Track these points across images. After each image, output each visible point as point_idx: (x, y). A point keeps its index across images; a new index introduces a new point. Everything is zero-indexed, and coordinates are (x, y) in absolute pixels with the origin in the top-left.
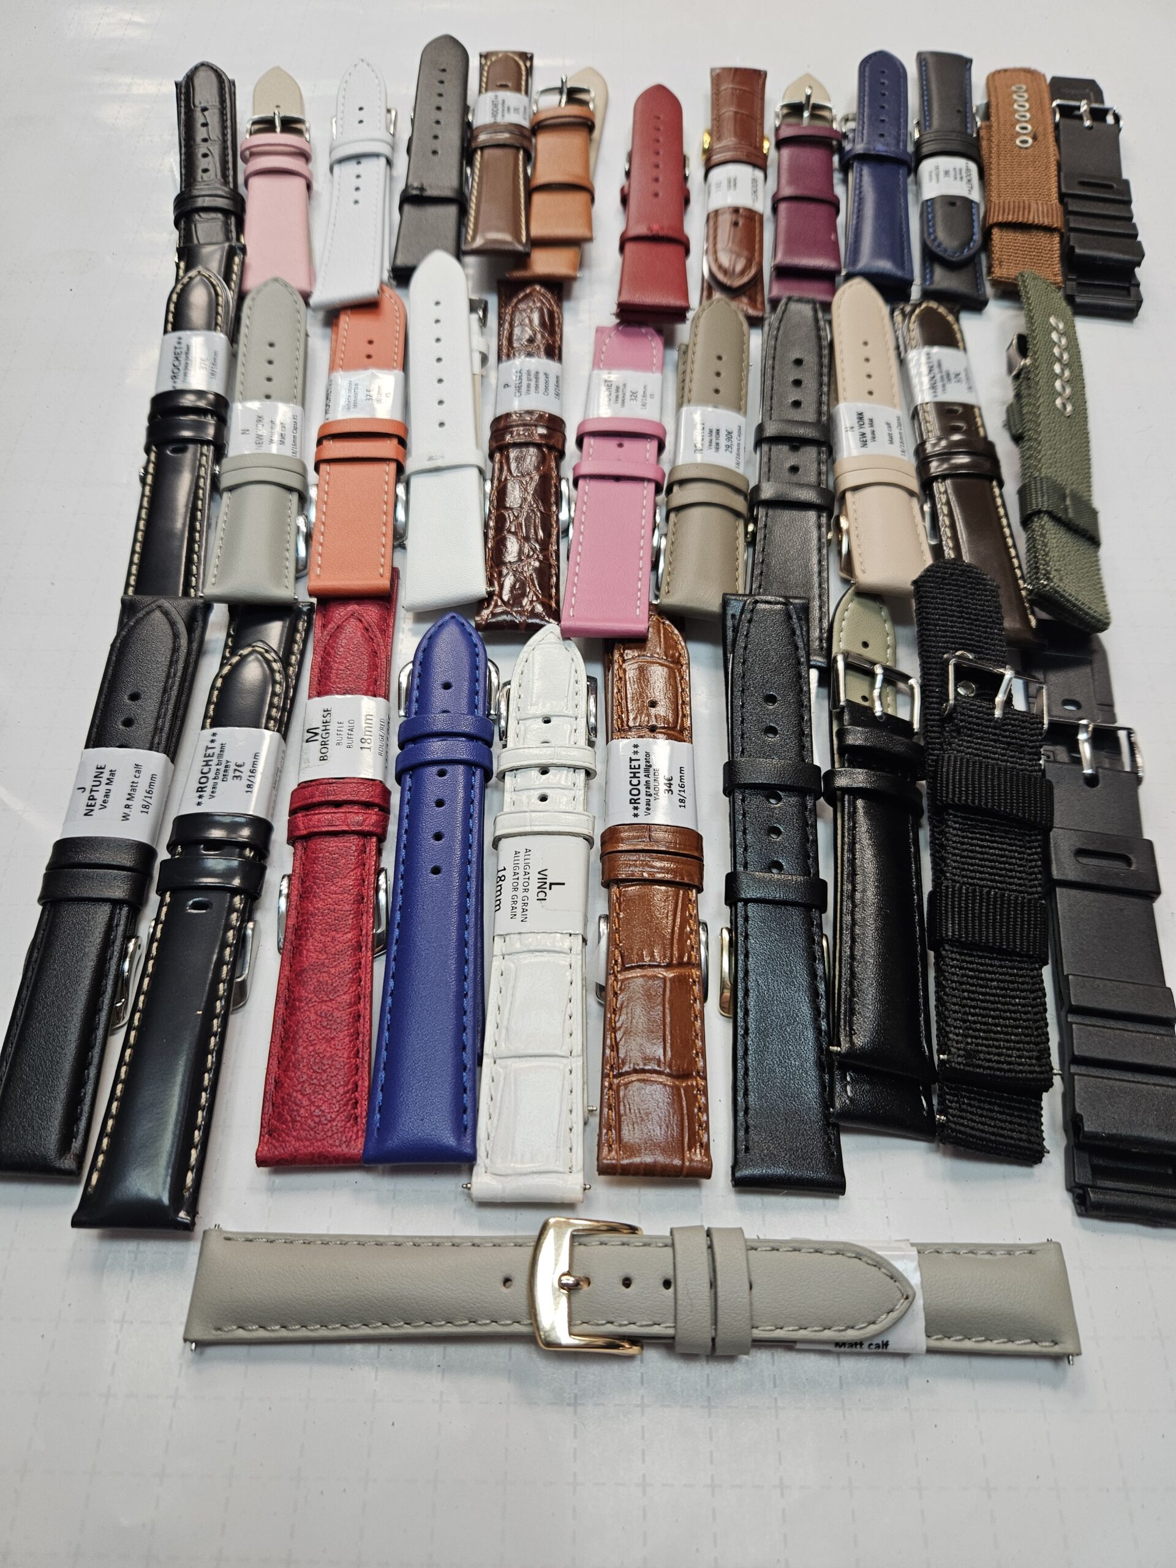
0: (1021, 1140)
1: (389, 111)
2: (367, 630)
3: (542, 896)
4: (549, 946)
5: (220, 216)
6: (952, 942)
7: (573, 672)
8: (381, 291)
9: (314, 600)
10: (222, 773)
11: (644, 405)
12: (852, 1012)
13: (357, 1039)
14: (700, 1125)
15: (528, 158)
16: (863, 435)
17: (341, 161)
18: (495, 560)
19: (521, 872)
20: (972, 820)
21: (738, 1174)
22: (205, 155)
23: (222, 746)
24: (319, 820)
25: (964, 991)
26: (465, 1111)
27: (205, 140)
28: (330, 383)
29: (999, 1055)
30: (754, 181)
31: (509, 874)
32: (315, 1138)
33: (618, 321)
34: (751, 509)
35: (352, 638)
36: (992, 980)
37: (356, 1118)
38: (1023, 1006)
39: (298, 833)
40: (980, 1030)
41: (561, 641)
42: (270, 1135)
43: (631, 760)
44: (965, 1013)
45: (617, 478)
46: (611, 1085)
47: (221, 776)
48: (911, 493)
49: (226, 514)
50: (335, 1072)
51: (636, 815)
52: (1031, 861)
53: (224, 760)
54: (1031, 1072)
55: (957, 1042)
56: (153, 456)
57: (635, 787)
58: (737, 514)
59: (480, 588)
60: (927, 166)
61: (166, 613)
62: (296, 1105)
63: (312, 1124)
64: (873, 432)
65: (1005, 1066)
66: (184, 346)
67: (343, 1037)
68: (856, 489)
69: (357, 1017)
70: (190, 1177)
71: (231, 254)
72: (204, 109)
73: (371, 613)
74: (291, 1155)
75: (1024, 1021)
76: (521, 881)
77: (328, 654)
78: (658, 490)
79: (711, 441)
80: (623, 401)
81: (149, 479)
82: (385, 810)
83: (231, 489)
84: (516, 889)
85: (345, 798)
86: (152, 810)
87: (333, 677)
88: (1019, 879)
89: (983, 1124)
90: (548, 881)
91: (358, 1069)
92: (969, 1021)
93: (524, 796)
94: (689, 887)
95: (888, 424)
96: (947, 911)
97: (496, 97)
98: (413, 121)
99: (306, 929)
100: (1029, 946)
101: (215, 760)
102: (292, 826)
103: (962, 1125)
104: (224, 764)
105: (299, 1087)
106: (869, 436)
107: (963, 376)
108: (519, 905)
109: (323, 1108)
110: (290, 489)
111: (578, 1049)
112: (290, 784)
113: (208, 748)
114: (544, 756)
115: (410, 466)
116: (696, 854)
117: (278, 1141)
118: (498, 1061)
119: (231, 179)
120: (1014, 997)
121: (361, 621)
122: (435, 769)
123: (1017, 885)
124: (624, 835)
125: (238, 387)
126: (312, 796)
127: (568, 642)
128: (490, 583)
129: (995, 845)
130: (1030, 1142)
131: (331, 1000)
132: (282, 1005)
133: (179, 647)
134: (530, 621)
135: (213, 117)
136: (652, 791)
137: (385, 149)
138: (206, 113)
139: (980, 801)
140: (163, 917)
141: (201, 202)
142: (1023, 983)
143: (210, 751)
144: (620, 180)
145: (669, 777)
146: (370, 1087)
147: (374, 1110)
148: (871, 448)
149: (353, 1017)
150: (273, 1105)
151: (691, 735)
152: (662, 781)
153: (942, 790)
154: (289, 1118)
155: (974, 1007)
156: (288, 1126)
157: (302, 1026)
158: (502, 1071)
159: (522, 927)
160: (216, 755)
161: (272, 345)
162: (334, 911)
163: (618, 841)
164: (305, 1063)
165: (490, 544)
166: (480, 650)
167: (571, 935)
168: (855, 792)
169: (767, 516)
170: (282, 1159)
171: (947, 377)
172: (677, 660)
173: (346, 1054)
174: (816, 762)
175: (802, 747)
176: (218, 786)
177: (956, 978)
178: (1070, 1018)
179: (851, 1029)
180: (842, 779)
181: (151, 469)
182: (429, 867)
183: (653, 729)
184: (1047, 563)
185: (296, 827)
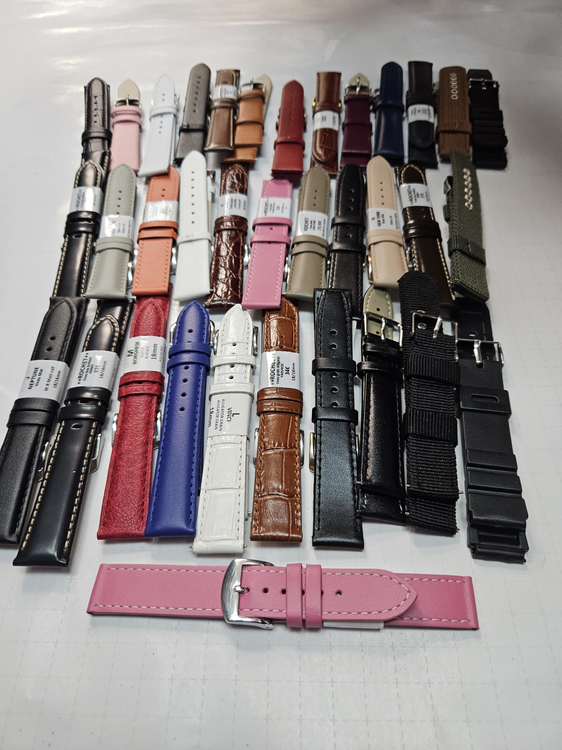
0: (445, 524)
1: (175, 95)
2: (156, 308)
3: (229, 419)
4: (232, 441)
5: (101, 140)
6: (413, 435)
7: (247, 324)
8: (169, 168)
9: (135, 297)
10: (90, 370)
11: (282, 212)
12: (366, 467)
13: (144, 483)
14: (298, 518)
15: (235, 111)
16: (379, 221)
17: (155, 116)
18: (214, 279)
19: (220, 409)
20: (422, 382)
21: (314, 540)
22: (95, 116)
23: (91, 358)
24: (132, 389)
25: (418, 457)
26: (191, 513)
27: (96, 109)
28: (146, 207)
29: (433, 484)
30: (334, 118)
31: (215, 410)
32: (124, 526)
33: (272, 178)
34: (329, 254)
35: (149, 312)
36: (431, 452)
37: (143, 518)
38: (445, 463)
39: (122, 395)
40: (425, 474)
41: (242, 311)
42: (104, 525)
44: (418, 466)
45: (269, 242)
46: (257, 501)
47: (89, 371)
48: (400, 245)
49: (97, 262)
50: (134, 497)
51: (273, 384)
52: (449, 400)
53: (91, 364)
54: (448, 492)
55: (414, 478)
56: (67, 239)
57: (272, 372)
58: (322, 256)
59: (206, 289)
60: (411, 109)
61: (68, 303)
62: (116, 512)
64: (384, 220)
65: (436, 489)
66: (82, 193)
67: (137, 481)
68: (375, 244)
69: (145, 473)
70: (67, 543)
71: (104, 155)
72: (95, 97)
73: (158, 302)
74: (113, 534)
75: (446, 469)
76: (220, 413)
77: (139, 319)
78: (288, 248)
79: (311, 226)
80: (273, 210)
81: (65, 249)
82: (162, 384)
83: (100, 252)
84: (218, 417)
85: (143, 379)
86: (58, 386)
87: (141, 329)
88: (444, 407)
89: (426, 516)
90: (232, 413)
91: (144, 496)
92: (419, 469)
93: (223, 377)
94: (295, 414)
95: (391, 217)
96: (410, 421)
97: (223, 88)
98: (186, 99)
99: (124, 435)
100: (447, 436)
101: (87, 364)
102: (120, 392)
103: (417, 516)
104: (91, 366)
105: (117, 504)
106: (382, 222)
107: (425, 195)
108: (219, 424)
109: (128, 513)
110: (126, 251)
111: (243, 485)
112: (121, 374)
113: (84, 359)
114: (232, 359)
115: (179, 240)
116: (299, 400)
117: (107, 527)
118: (207, 492)
119: (106, 125)
120: (441, 459)
121: (154, 305)
122: (184, 366)
123: (443, 410)
124: (268, 392)
125: (105, 209)
126: (129, 379)
127: (245, 312)
128: (212, 287)
129: (433, 393)
130: (449, 525)
131: (133, 466)
132: (112, 469)
133: (73, 317)
134: (229, 303)
135: (99, 100)
136: (280, 373)
137: (174, 111)
138: (97, 98)
139: (425, 373)
140: (61, 432)
141: (93, 135)
142: (445, 453)
143: (85, 361)
145: (287, 367)
146: (149, 503)
147: (151, 513)
148: (383, 226)
149: (143, 473)
150: (106, 512)
151: (299, 350)
152: (284, 369)
153: (409, 369)
154: (112, 518)
155: (422, 464)
156: (112, 521)
157: (120, 478)
158: (208, 496)
159: (220, 433)
160: (87, 363)
161: (120, 192)
162: (136, 427)
163: (264, 395)
164: (120, 494)
165: (213, 271)
166: (206, 315)
167: (241, 436)
168: (370, 372)
169: (335, 256)
170: (108, 535)
171: (418, 195)
172: (293, 318)
173: (139, 489)
174: (354, 359)
175: (347, 353)
176: (88, 375)
177: (414, 451)
178: (468, 469)
179: (366, 473)
180: (365, 366)
181: (66, 245)
182: (179, 408)
183: (281, 348)
184: (458, 272)
185: (122, 392)
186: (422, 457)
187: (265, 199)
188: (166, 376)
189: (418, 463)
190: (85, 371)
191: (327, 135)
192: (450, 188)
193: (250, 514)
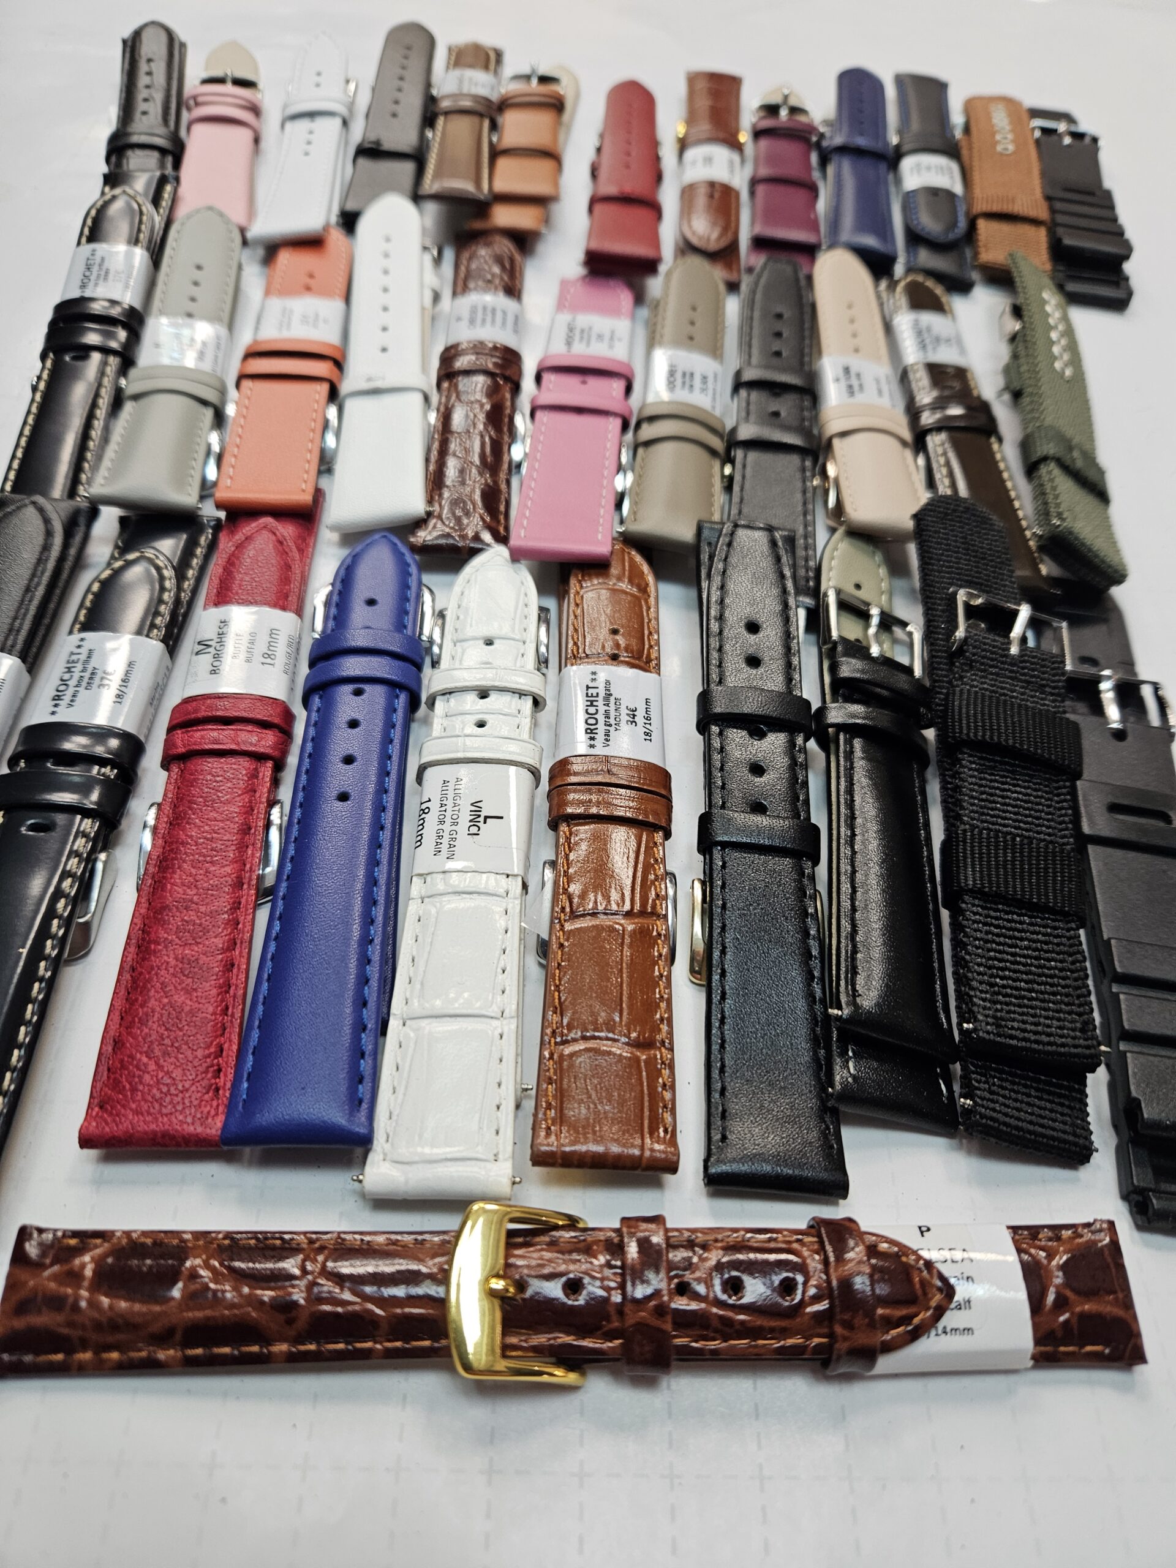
0: (1064, 1132)
1: (348, 81)
2: (281, 543)
3: (474, 830)
4: (482, 887)
5: (156, 155)
6: (972, 892)
7: (522, 596)
8: (326, 230)
9: (222, 515)
10: (86, 680)
11: (611, 347)
12: (853, 971)
13: (227, 992)
14: (665, 1107)
15: (494, 126)
16: (850, 387)
17: (294, 117)
18: (435, 482)
20: (989, 760)
21: (712, 1170)
22: (146, 100)
23: (90, 652)
24: (202, 737)
25: (989, 950)
26: (361, 1081)
27: (148, 87)
28: (263, 307)
29: (1036, 1024)
30: (731, 163)
31: (434, 806)
32: (160, 1112)
33: (585, 272)
34: (728, 450)
35: (262, 549)
36: (1022, 939)
37: (217, 1090)
38: (1061, 970)
39: (175, 751)
40: (1010, 996)
41: (510, 564)
42: (101, 1107)
43: (588, 687)
44: (992, 976)
45: (579, 410)
46: (552, 1055)
47: (84, 684)
48: (904, 443)
49: (127, 421)
50: (194, 1031)
51: (592, 746)
52: (1060, 809)
53: (90, 667)
54: (1075, 1046)
55: (985, 1008)
56: (49, 363)
57: (591, 716)
58: (713, 452)
59: (417, 507)
60: (907, 164)
61: (41, 510)
62: (138, 1069)
63: (158, 1095)
64: (861, 385)
65: (1044, 1038)
66: (98, 260)
67: (209, 988)
68: (844, 434)
69: (229, 966)
71: (163, 181)
72: (149, 61)
73: (287, 530)
74: (127, 1132)
75: (1063, 987)
76: (449, 814)
77: (232, 565)
78: (625, 426)
79: (684, 382)
80: (588, 341)
81: (42, 386)
82: (287, 732)
83: (136, 397)
84: (442, 822)
85: (236, 714)
87: (235, 588)
88: (1048, 827)
89: (1018, 1110)
90: (483, 814)
91: (225, 1029)
92: (996, 984)
93: (457, 722)
94: (653, 827)
95: (876, 380)
96: (965, 857)
97: (462, 76)
98: (374, 89)
99: (173, 859)
100: (1063, 900)
101: (79, 667)
102: (168, 744)
103: (994, 1110)
104: (90, 670)
105: (145, 1049)
106: (856, 388)
107: (953, 341)
108: (445, 841)
109: (174, 1075)
110: (204, 403)
111: (511, 1008)
112: (173, 699)
113: (72, 654)
114: (483, 678)
115: (345, 388)
116: (663, 792)
117: (111, 1114)
118: (408, 1023)
119: (172, 124)
120: (1049, 960)
121: (274, 534)
122: (349, 688)
123: (1045, 834)
124: (579, 767)
125: (156, 303)
126: (196, 711)
127: (517, 565)
128: (430, 501)
129: (1018, 789)
130: (1075, 1135)
131: (198, 943)
132: (132, 949)
133: (52, 545)
134: (472, 545)
135: (159, 69)
136: (612, 721)
137: (342, 109)
138: (152, 64)
139: (999, 736)
141: (135, 139)
142: (1058, 945)
143: (74, 657)
144: (589, 155)
145: (633, 707)
146: (239, 1050)
147: (242, 1077)
148: (859, 398)
149: (225, 966)
150: (109, 1070)
151: (658, 665)
152: (624, 711)
153: (954, 726)
154: (128, 1086)
155: (1003, 969)
156: (125, 1096)
157: (157, 974)
158: (412, 1035)
159: (450, 865)
160: (81, 662)
161: (199, 268)
162: (211, 840)
163: (569, 774)
164: (155, 1019)
165: (432, 468)
166: (413, 569)
167: (508, 876)
168: (851, 730)
169: (745, 457)
170: (114, 1137)
171: (937, 340)
172: (644, 589)
173: (211, 1009)
174: (805, 696)
175: (789, 680)
176: (79, 695)
177: (979, 935)
178: (1115, 989)
179: (854, 990)
180: (837, 714)
181: (45, 376)
182: (335, 793)
183: (614, 658)
184: (1058, 505)
185: (175, 746)
186: (1000, 952)
187: (564, 318)
188: (301, 715)
189: (990, 968)
190: (72, 683)
191: (717, 195)
192: (1017, 326)
193: (526, 1090)
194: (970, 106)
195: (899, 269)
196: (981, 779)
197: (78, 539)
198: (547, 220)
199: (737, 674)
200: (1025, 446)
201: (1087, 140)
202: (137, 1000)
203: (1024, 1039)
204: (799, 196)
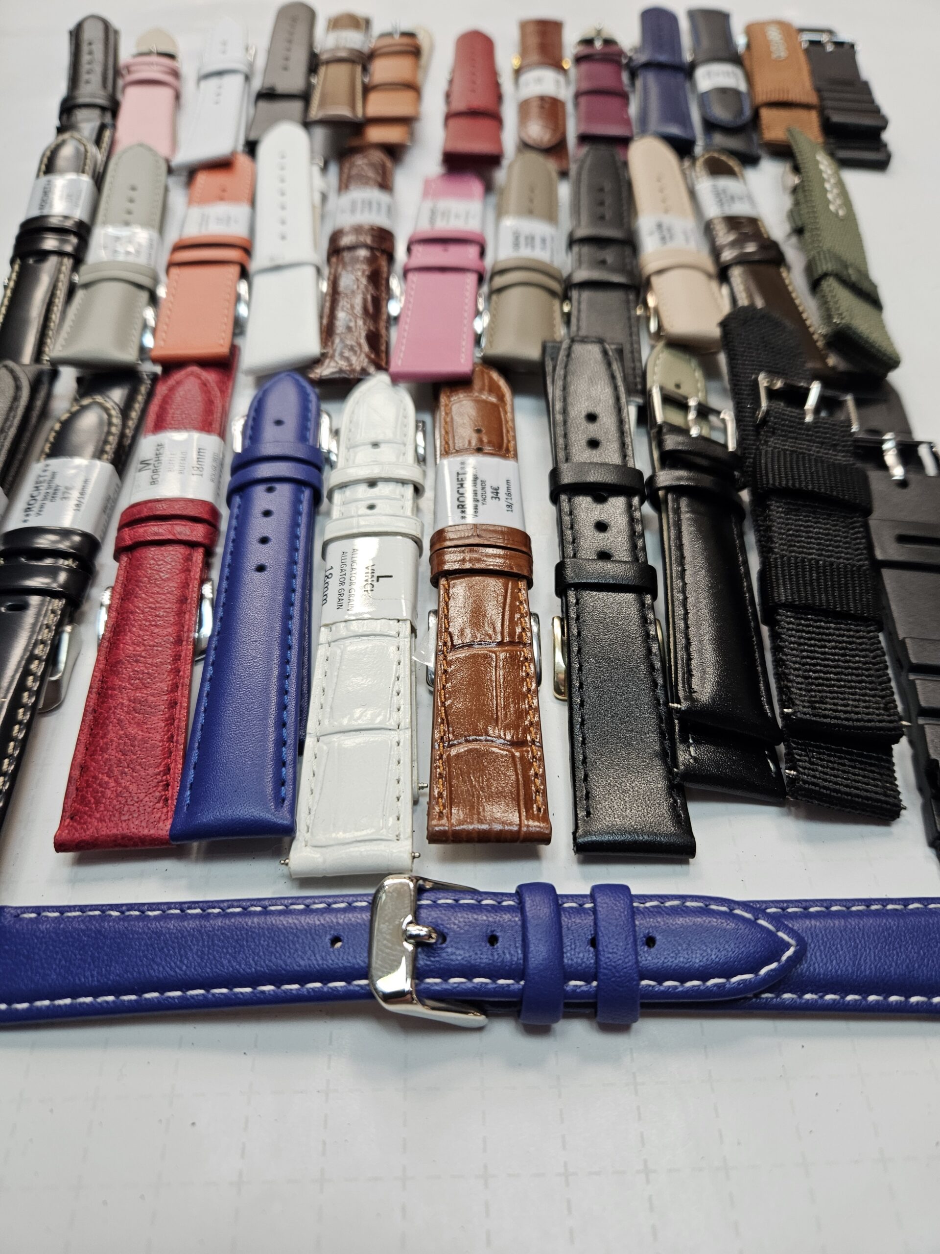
0: (876, 793)
2: (205, 385)
3: (369, 588)
4: (377, 631)
5: (97, 111)
6: (785, 606)
7: (402, 410)
8: (234, 154)
9: (158, 368)
10: (51, 495)
11: (466, 221)
12: (689, 674)
13: (173, 724)
14: (537, 791)
15: (365, 70)
16: (663, 238)
17: (206, 76)
18: (328, 332)
19: (348, 570)
20: (794, 505)
21: (580, 840)
22: (88, 73)
23: (54, 474)
24: (145, 532)
25: (802, 651)
26: (283, 784)
27: (89, 63)
28: (186, 215)
29: (846, 706)
30: (558, 82)
31: (336, 572)
32: (120, 819)
33: (444, 170)
34: (565, 290)
35: (190, 390)
36: (829, 641)
37: (166, 800)
38: (865, 663)
39: (123, 544)
40: (822, 685)
41: (391, 386)
42: (72, 818)
43: (458, 474)
44: (806, 671)
45: (443, 269)
46: (441, 757)
48: (710, 276)
49: (79, 304)
50: (146, 755)
51: (463, 518)
52: (855, 539)
53: (53, 485)
54: (880, 721)
55: (801, 695)
56: (17, 267)
57: (462, 495)
60: (701, 73)
62: (101, 786)
63: (118, 806)
64: (671, 236)
66: (50, 185)
67: (157, 721)
68: (660, 272)
69: (173, 704)
71: (102, 128)
72: (90, 44)
73: (210, 377)
74: (93, 836)
75: (867, 676)
76: (348, 578)
77: (166, 403)
78: (481, 279)
79: (527, 243)
80: (448, 219)
81: (12, 284)
82: (214, 527)
83: (86, 286)
84: (342, 583)
85: (173, 513)
87: (169, 419)
88: (846, 553)
89: (835, 776)
90: (376, 575)
91: (171, 753)
92: (810, 677)
93: (352, 506)
94: (517, 577)
95: (684, 232)
96: (777, 579)
97: (338, 36)
99: (125, 625)
100: (863, 609)
101: (45, 485)
102: (119, 539)
103: (815, 777)
104: (54, 488)
105: (106, 771)
107: (745, 198)
108: (346, 598)
109: (130, 789)
110: (141, 287)
111: (406, 721)
112: (122, 507)
113: (40, 476)
114: (372, 472)
115: (254, 266)
116: (524, 549)
117: (79, 823)
118: (321, 739)
119: (110, 88)
121: (199, 377)
122: (263, 487)
123: (844, 558)
124: (453, 534)
125: (100, 216)
126: (140, 513)
127: (397, 388)
128: (324, 345)
129: (819, 525)
130: (886, 795)
131: (146, 687)
132: (94, 696)
133: (20, 397)
135: (98, 49)
136: (479, 497)
137: (244, 68)
138: (92, 46)
139: (800, 484)
141: (81, 100)
142: (861, 644)
143: (41, 479)
145: (495, 486)
146: (183, 769)
147: (186, 787)
148: (671, 245)
149: (170, 703)
150: (77, 789)
151: (516, 453)
152: (489, 490)
153: (762, 479)
154: (93, 801)
155: (815, 665)
156: (91, 808)
157: (114, 713)
158: (325, 748)
159: (350, 616)
160: (46, 482)
161: (133, 189)
162: (155, 609)
163: (445, 540)
164: (114, 747)
165: (325, 321)
166: (313, 398)
167: (399, 621)
168: (677, 490)
169: (580, 296)
170: (83, 841)
171: (732, 198)
172: (501, 398)
173: (159, 737)
174: (637, 468)
175: (624, 456)
176: (45, 506)
177: (793, 639)
178: (912, 677)
179: (690, 687)
180: (665, 478)
181: (14, 276)
182: (254, 567)
183: (479, 450)
184: (838, 309)
185: (123, 540)
186: (811, 652)
187: (428, 205)
188: (224, 511)
189: (804, 664)
190: (40, 498)
191: (547, 106)
192: (796, 180)
193: (423, 788)
194: (750, 30)
195: (699, 149)
196: (787, 519)
197: (42, 394)
198: (412, 135)
199: (581, 454)
200: (809, 269)
201: (846, 47)
202: (98, 733)
203: (836, 718)
204: (613, 103)
